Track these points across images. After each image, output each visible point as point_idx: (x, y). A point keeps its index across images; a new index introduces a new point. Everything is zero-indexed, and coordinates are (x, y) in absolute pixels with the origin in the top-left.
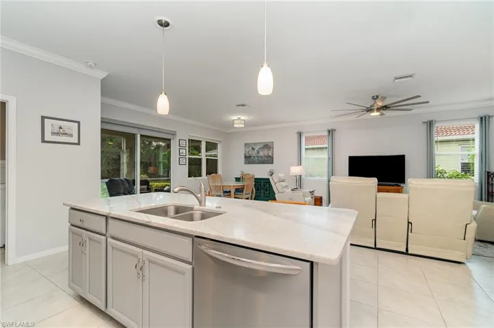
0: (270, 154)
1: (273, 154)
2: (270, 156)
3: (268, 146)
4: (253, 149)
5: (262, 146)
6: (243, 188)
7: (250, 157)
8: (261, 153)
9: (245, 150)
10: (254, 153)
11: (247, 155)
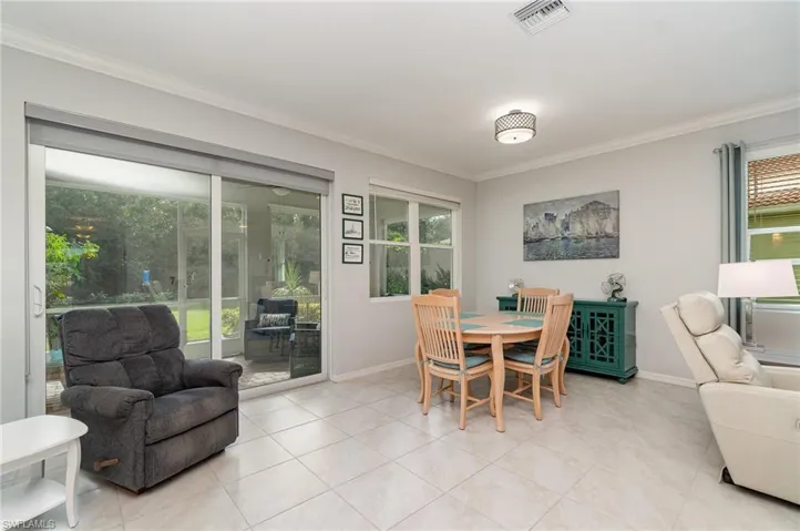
0: (609, 230)
1: (617, 227)
2: (607, 236)
3: (600, 206)
4: (550, 218)
5: (578, 207)
6: (537, 341)
7: (540, 240)
8: (577, 229)
9: (527, 224)
10: (553, 230)
11: (533, 235)
